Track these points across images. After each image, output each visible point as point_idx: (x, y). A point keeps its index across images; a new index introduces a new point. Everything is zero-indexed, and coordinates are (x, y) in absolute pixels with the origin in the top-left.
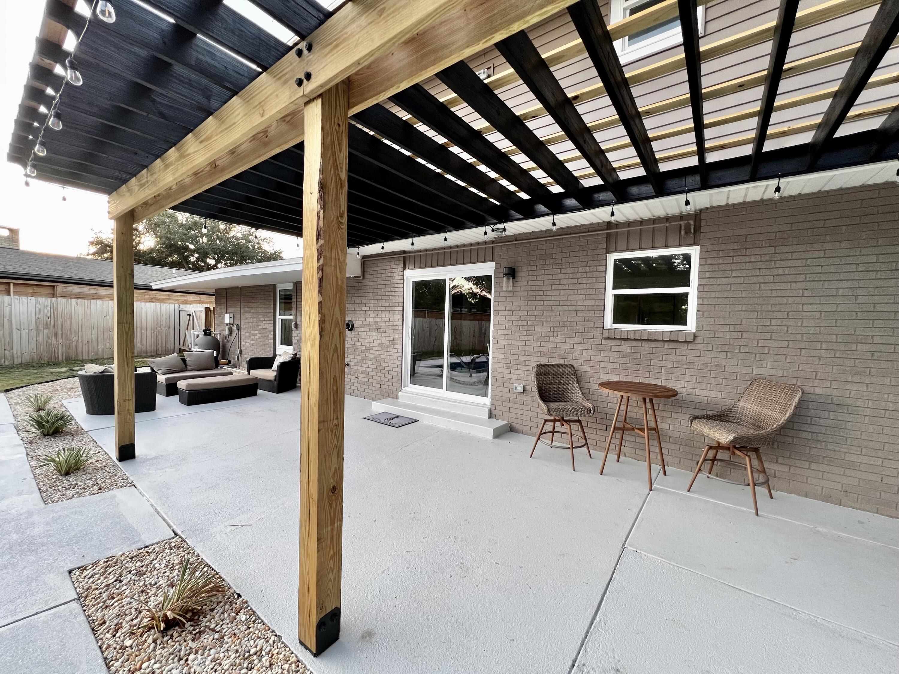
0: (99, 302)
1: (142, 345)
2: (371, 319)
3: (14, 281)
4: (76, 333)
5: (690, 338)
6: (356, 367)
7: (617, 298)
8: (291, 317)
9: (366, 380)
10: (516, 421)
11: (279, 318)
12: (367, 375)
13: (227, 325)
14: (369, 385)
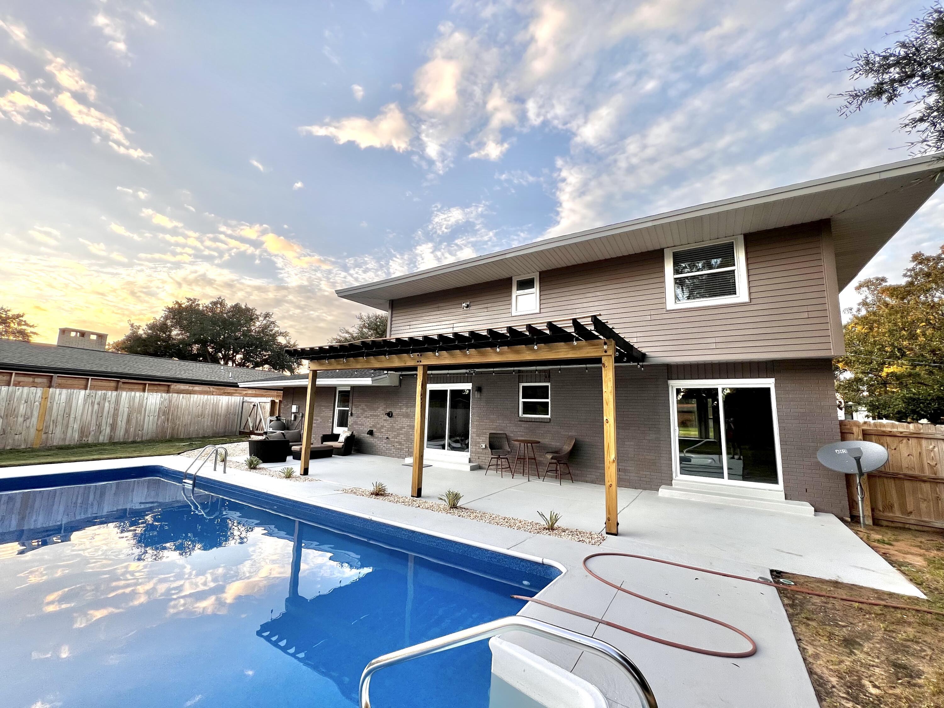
0: (196, 396)
1: (216, 427)
2: (404, 411)
3: (149, 382)
4: (180, 418)
5: (549, 421)
6: (393, 439)
7: (524, 403)
8: (348, 409)
9: (400, 447)
10: (482, 463)
11: (337, 409)
12: (400, 443)
13: (294, 413)
14: (401, 449)
